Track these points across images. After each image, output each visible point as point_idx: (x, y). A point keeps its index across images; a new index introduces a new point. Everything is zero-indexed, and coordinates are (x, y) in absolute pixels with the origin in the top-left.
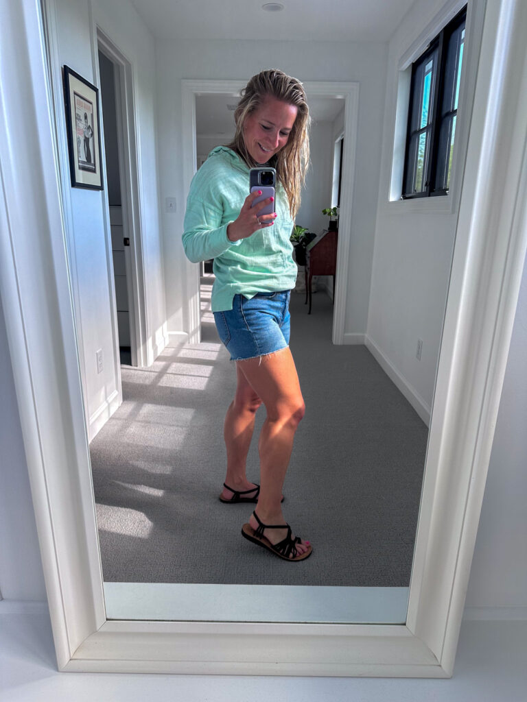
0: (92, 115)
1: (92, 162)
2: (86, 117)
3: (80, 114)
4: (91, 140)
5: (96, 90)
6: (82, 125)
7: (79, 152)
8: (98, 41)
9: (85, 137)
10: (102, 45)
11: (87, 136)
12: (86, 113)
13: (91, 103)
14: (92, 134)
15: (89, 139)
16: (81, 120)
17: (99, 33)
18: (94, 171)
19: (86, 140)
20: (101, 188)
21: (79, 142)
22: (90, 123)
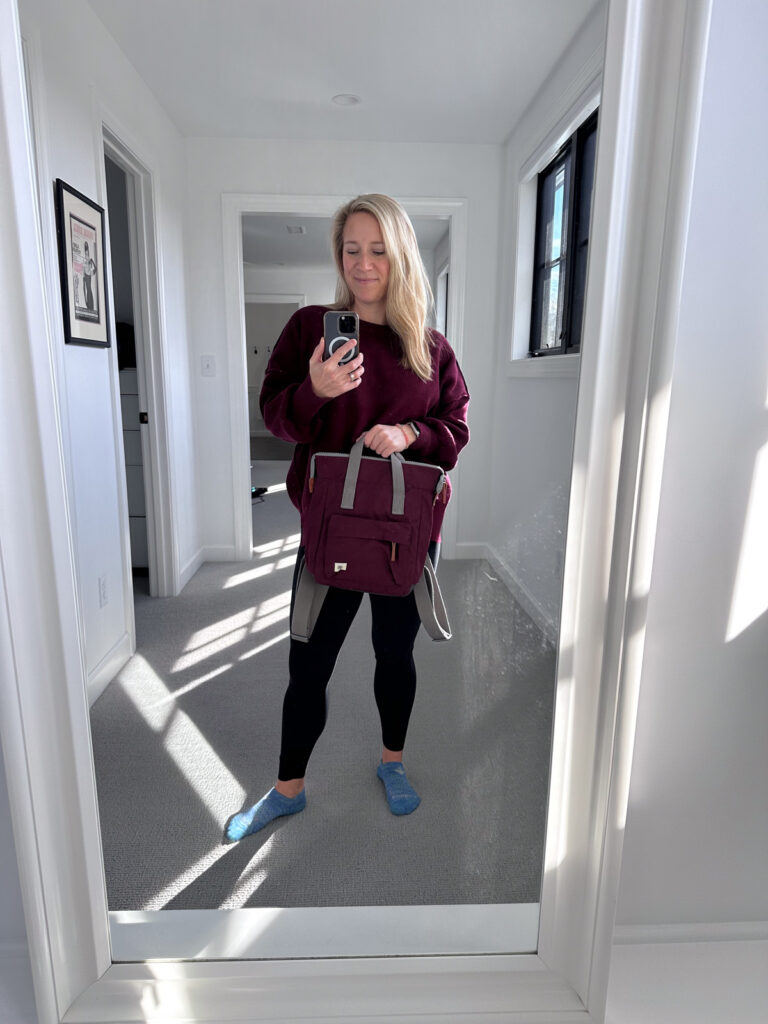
0: (95, 244)
1: (95, 308)
2: (86, 248)
4: (93, 278)
5: (101, 211)
6: (81, 258)
7: (76, 296)
8: (105, 143)
9: (85, 274)
10: (111, 149)
11: (88, 274)
12: (86, 243)
13: (94, 229)
14: (95, 271)
15: (90, 277)
17: (106, 133)
18: (97, 321)
19: (87, 279)
20: (107, 345)
21: (76, 282)
22: (92, 256)
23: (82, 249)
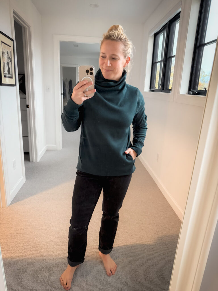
0: (11, 52)
1: (11, 73)
2: (8, 53)
3: (4, 52)
4: (10, 64)
5: (13, 40)
6: (6, 57)
7: (4, 69)
8: (14, 16)
10: (16, 18)
11: (8, 62)
12: (7, 51)
13: (10, 47)
14: (11, 61)
15: (9, 63)
16: (5, 54)
17: (14, 13)
18: (12, 78)
19: (8, 64)
20: (15, 85)
21: (4, 65)
22: (10, 56)
23: (6, 53)
